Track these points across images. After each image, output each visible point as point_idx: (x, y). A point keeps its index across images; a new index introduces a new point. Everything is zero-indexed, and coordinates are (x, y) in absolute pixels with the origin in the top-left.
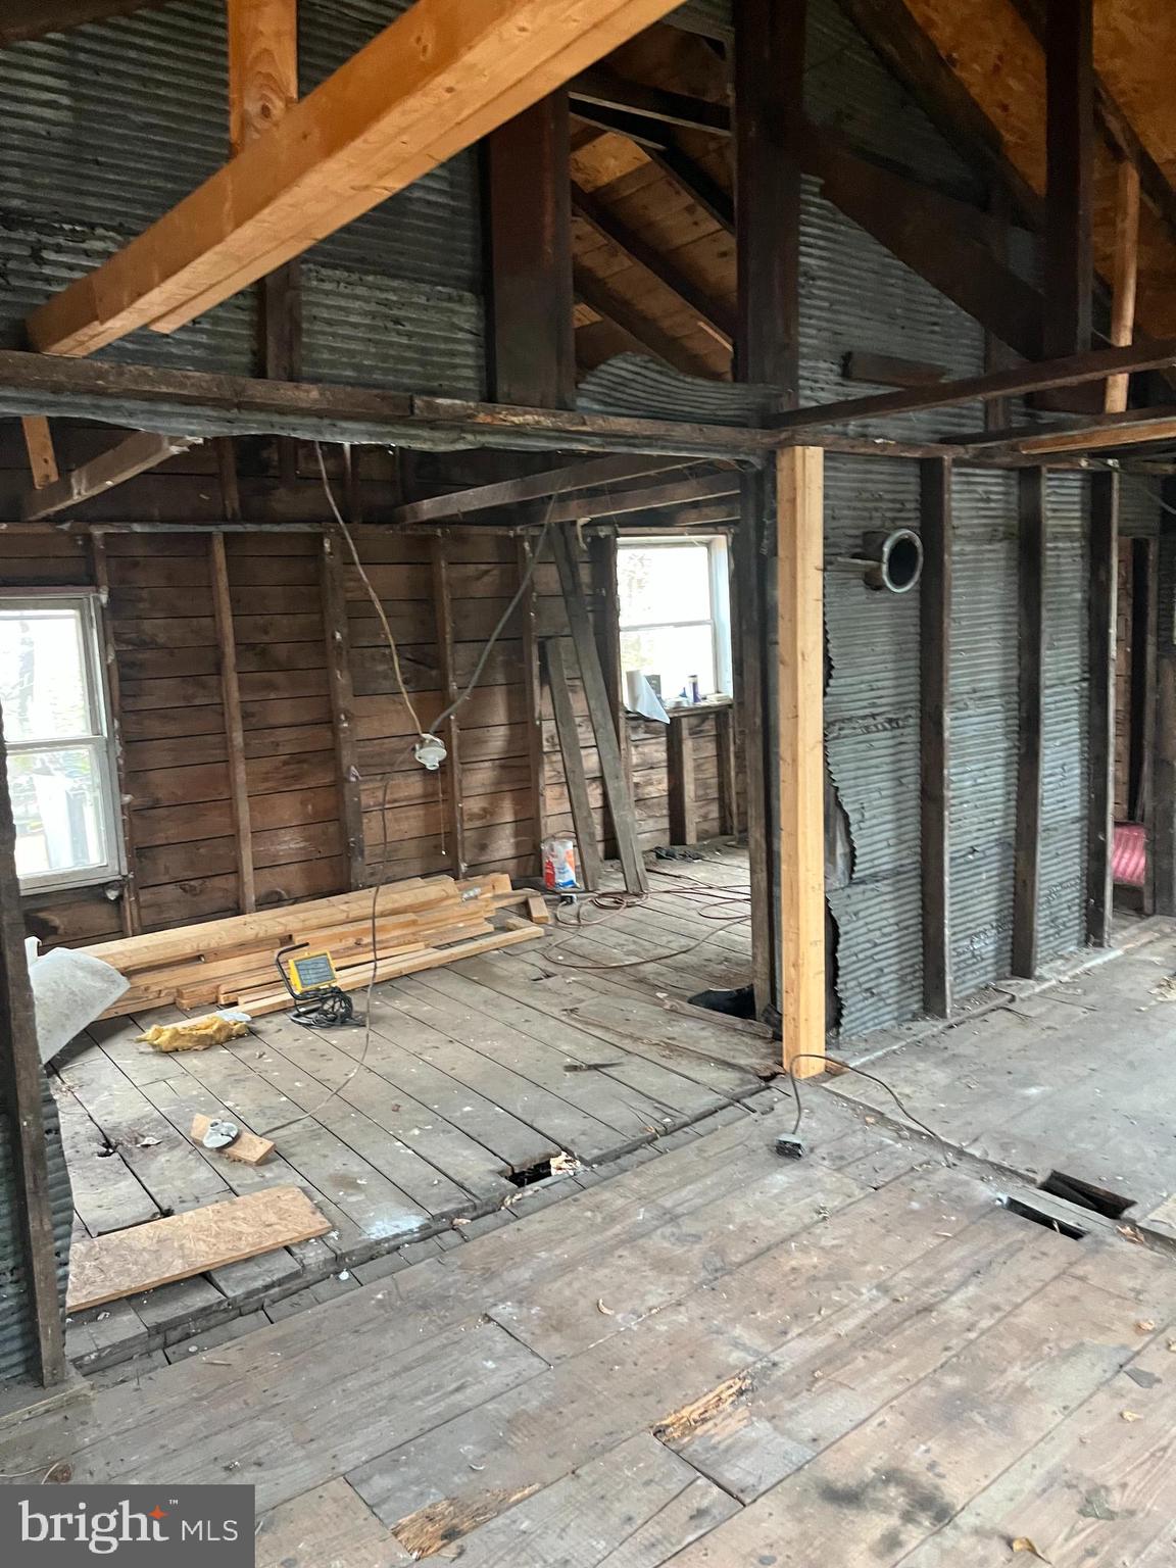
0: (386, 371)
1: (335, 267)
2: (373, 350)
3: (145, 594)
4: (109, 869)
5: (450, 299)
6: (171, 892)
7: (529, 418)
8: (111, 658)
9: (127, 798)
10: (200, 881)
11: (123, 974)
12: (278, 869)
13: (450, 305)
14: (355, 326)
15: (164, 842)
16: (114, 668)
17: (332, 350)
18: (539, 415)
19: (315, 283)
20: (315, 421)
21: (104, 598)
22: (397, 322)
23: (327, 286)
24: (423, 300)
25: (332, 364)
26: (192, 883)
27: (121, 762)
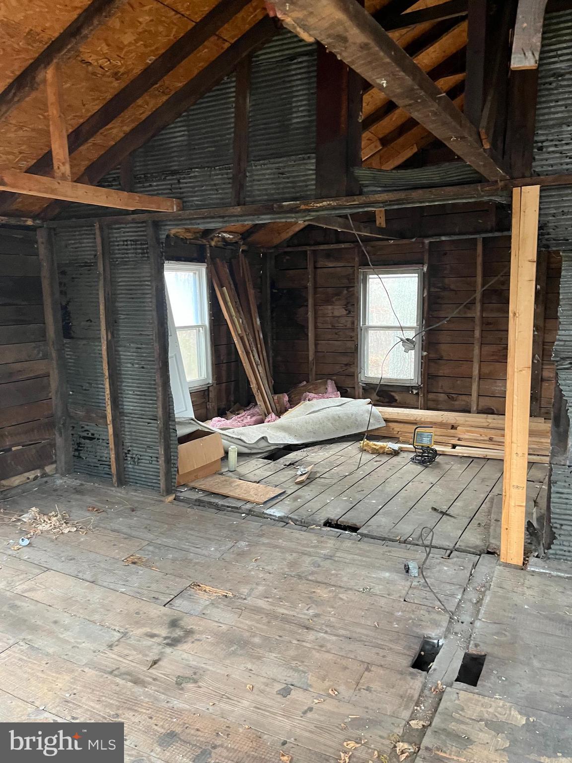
0: (279, 194)
1: (259, 160)
2: (275, 187)
3: (448, 267)
4: (414, 381)
5: (304, 159)
6: (442, 397)
7: (325, 203)
8: (425, 294)
9: (425, 353)
10: (456, 395)
11: (385, 420)
12: (494, 398)
13: (305, 161)
14: (267, 179)
15: (443, 375)
16: (426, 299)
17: (259, 190)
18: (330, 201)
19: (254, 168)
20: (252, 217)
21: (425, 269)
22: (282, 174)
23: (259, 167)
24: (293, 163)
25: (259, 196)
26: (453, 395)
27: (424, 338)
